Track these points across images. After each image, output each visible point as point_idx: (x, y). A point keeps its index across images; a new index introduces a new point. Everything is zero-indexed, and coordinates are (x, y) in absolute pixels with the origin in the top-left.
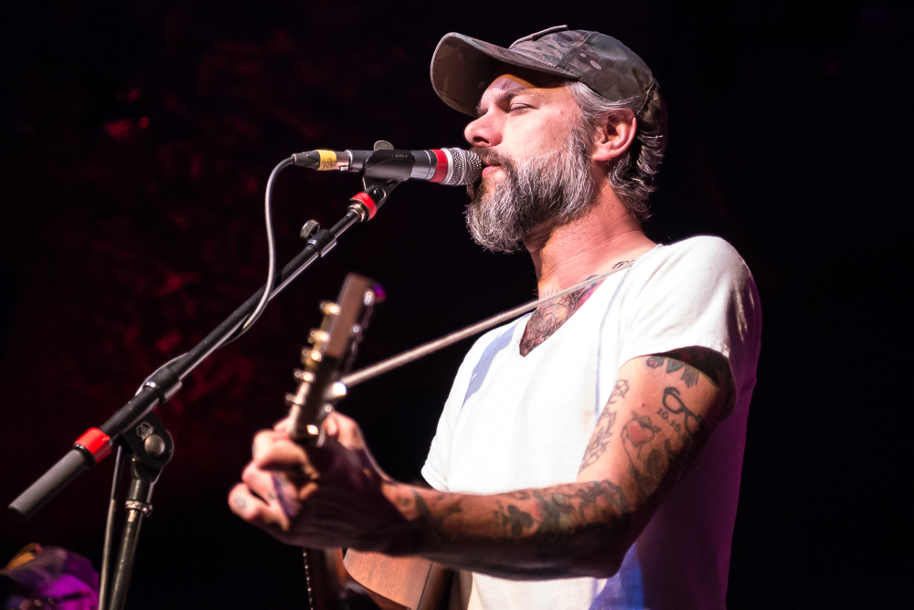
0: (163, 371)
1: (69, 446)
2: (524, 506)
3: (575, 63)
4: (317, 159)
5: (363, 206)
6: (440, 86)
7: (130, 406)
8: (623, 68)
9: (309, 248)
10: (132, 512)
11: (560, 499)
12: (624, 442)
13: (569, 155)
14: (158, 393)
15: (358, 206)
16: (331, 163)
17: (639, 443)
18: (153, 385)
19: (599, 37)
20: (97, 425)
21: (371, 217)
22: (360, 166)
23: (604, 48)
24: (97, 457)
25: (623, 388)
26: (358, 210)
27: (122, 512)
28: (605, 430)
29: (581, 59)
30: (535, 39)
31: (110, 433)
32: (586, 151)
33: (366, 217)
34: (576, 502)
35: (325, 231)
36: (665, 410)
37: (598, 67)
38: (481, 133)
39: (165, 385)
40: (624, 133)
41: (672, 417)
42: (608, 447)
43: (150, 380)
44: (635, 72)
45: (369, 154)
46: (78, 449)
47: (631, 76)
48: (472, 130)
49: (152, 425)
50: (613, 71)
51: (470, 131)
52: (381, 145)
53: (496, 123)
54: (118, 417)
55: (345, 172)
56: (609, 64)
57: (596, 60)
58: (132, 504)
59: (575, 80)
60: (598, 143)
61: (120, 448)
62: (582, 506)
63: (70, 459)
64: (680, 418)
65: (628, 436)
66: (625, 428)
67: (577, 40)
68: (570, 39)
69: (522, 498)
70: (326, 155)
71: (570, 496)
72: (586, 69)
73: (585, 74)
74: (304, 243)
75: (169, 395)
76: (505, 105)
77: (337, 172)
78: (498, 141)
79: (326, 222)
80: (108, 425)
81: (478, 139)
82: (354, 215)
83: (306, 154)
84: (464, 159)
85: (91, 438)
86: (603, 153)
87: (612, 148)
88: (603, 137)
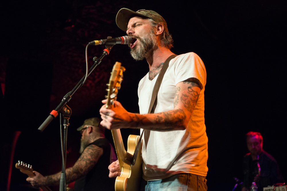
0: (67, 95)
1: (49, 115)
3: (149, 15)
4: (94, 43)
5: (106, 52)
7: (61, 104)
8: (159, 17)
9: (95, 63)
10: (65, 127)
11: (169, 113)
12: (182, 100)
13: (152, 35)
15: (105, 52)
16: (97, 43)
17: (185, 100)
18: (65, 99)
20: (54, 109)
21: (108, 54)
22: (104, 43)
23: (154, 13)
24: (55, 116)
25: (179, 89)
26: (105, 53)
27: (63, 127)
28: (177, 99)
29: (150, 14)
31: (57, 111)
33: (107, 54)
34: (173, 113)
35: (98, 59)
36: (189, 92)
38: (130, 32)
39: (67, 98)
41: (191, 93)
42: (179, 102)
43: (64, 98)
45: (106, 40)
46: (51, 115)
48: (128, 31)
49: (66, 107)
52: (109, 37)
54: (58, 107)
55: (101, 45)
57: (153, 15)
58: (64, 125)
59: (150, 18)
61: (60, 113)
62: (174, 114)
63: (49, 117)
64: (192, 93)
65: (182, 99)
66: (181, 98)
67: (148, 11)
69: (160, 114)
70: (96, 41)
71: (171, 112)
73: (151, 17)
75: (69, 101)
76: (134, 26)
78: (134, 33)
79: (98, 56)
80: (56, 109)
81: (130, 33)
82: (104, 54)
83: (92, 42)
84: (128, 38)
85: (53, 112)
86: (158, 33)
87: (159, 32)
88: (157, 30)
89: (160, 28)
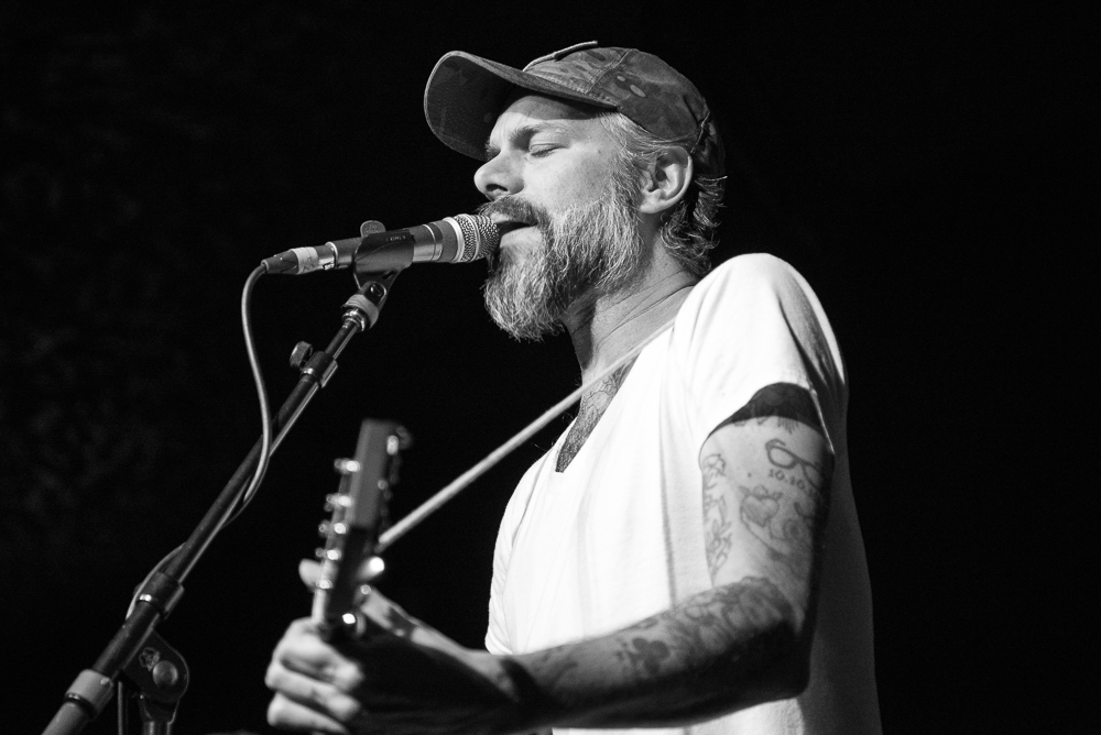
0: (156, 576)
1: (60, 699)
2: (653, 635)
3: (613, 88)
4: (294, 261)
5: (361, 311)
6: (436, 121)
7: (125, 632)
8: (671, 96)
9: (304, 380)
13: (612, 209)
14: (156, 606)
15: (354, 313)
16: (312, 262)
18: (148, 598)
19: (637, 56)
20: (90, 666)
21: (374, 321)
22: (348, 259)
23: (646, 69)
24: (99, 707)
25: (719, 465)
26: (355, 317)
28: (720, 522)
29: (619, 83)
30: (559, 58)
31: (106, 673)
32: (632, 201)
33: (368, 324)
35: (319, 356)
37: (640, 93)
38: (497, 179)
39: (162, 596)
40: (677, 178)
41: (787, 474)
43: (144, 592)
44: (685, 99)
45: (357, 242)
46: (72, 700)
47: (681, 104)
48: (485, 175)
49: (158, 649)
50: (659, 98)
51: (481, 178)
52: (371, 228)
53: (514, 165)
54: (113, 648)
55: (331, 270)
56: (655, 89)
57: (638, 85)
59: (613, 110)
60: (645, 191)
61: (120, 684)
63: (63, 715)
64: (797, 473)
66: (741, 509)
67: (611, 59)
68: (602, 59)
69: (648, 627)
70: (304, 253)
71: (706, 606)
72: (628, 96)
73: (625, 103)
74: (296, 373)
75: (168, 607)
77: (322, 272)
78: (519, 188)
79: (319, 344)
80: (103, 662)
81: (492, 186)
82: (353, 325)
83: (279, 258)
84: (475, 228)
85: (86, 684)
86: (652, 203)
87: (662, 197)
88: (650, 183)
89: (672, 171)
